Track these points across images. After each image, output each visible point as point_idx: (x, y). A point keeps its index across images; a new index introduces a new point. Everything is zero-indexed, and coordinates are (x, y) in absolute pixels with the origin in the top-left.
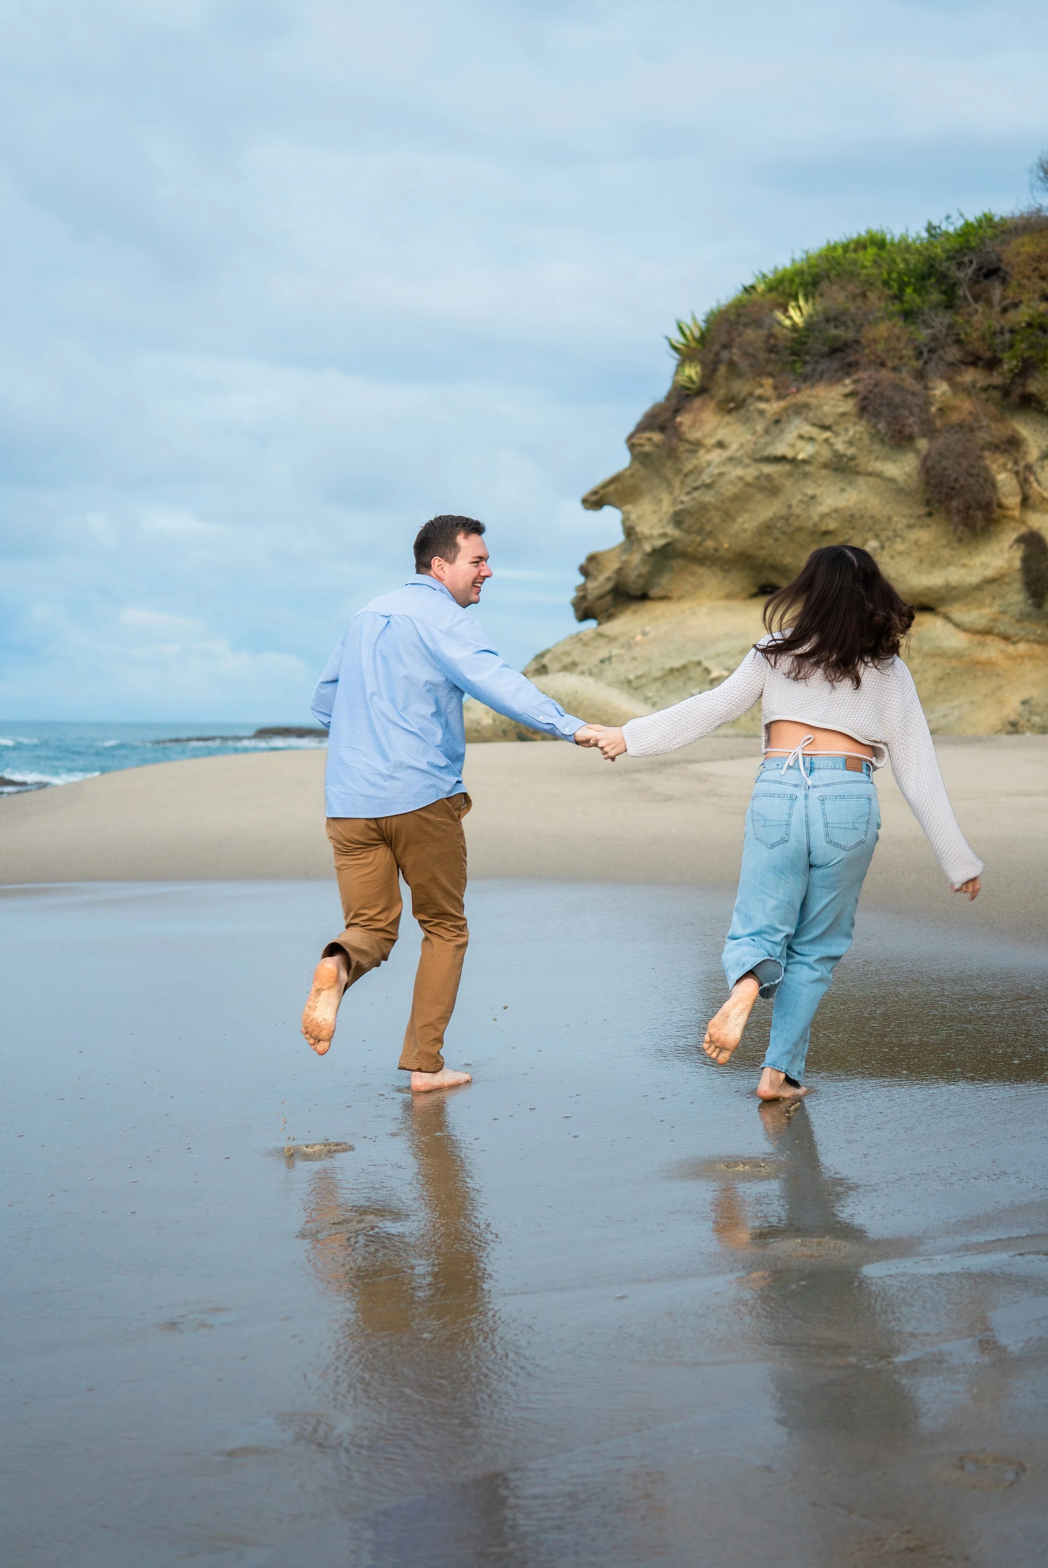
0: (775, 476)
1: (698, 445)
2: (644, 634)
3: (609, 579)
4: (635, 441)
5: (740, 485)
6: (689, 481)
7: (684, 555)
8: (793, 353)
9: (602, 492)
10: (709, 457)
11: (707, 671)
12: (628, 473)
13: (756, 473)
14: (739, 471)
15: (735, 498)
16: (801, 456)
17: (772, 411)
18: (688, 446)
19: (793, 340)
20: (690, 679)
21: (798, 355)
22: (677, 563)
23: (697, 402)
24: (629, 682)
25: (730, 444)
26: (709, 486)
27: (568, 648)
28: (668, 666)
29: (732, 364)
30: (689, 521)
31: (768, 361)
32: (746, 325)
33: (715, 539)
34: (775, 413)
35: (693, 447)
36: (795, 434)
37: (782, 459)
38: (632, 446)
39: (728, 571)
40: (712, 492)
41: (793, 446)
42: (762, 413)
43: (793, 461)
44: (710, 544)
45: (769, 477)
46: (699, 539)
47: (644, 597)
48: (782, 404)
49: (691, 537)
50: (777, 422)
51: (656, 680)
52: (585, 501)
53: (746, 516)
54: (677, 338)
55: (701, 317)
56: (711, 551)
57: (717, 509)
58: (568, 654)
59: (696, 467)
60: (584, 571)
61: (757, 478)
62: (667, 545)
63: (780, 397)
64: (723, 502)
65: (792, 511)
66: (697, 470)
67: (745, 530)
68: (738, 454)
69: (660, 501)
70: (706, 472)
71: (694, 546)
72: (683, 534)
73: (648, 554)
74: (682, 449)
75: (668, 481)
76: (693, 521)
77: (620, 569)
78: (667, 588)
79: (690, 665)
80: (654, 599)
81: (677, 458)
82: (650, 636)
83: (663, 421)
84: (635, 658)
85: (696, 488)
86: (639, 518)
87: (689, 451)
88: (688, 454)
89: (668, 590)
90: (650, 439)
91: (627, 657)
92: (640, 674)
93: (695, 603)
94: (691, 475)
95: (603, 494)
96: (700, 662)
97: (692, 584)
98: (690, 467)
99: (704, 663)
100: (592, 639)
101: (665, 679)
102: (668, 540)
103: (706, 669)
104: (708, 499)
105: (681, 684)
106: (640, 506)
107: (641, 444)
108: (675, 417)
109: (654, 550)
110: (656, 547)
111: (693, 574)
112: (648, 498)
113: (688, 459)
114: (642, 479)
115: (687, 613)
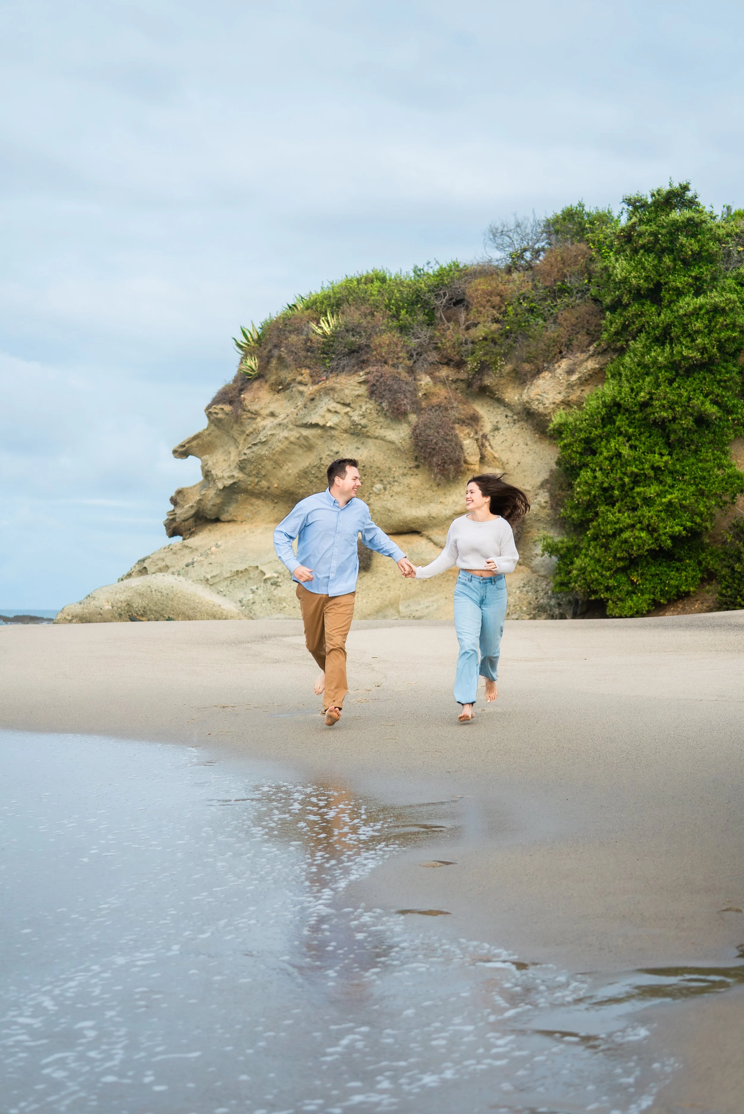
0: (310, 437)
1: (257, 414)
2: (217, 546)
3: (192, 507)
4: (211, 410)
5: (286, 443)
6: (250, 439)
7: (246, 491)
8: (324, 353)
9: (187, 446)
10: (264, 423)
11: (263, 573)
12: (207, 432)
13: (298, 435)
14: (286, 434)
15: (283, 452)
16: (328, 425)
17: (309, 392)
18: (249, 415)
19: (324, 343)
20: (250, 578)
21: (327, 354)
22: (240, 497)
23: (256, 384)
24: (207, 580)
25: (279, 414)
26: (264, 443)
27: (162, 555)
28: (235, 570)
29: (280, 359)
30: (249, 467)
31: (306, 357)
32: (290, 332)
33: (268, 481)
34: (311, 394)
35: (253, 416)
36: (325, 409)
37: (316, 425)
38: (209, 414)
39: (276, 503)
40: (266, 448)
41: (323, 417)
42: (301, 393)
43: (323, 427)
44: (264, 483)
45: (306, 438)
46: (257, 480)
47: (217, 520)
48: (316, 387)
49: (251, 479)
50: (312, 400)
51: (226, 579)
52: (174, 451)
53: (290, 465)
54: (241, 339)
55: (258, 325)
56: (265, 489)
57: (269, 459)
58: (162, 559)
59: (255, 429)
60: (174, 501)
61: (298, 439)
62: (234, 483)
63: (314, 383)
64: (274, 455)
65: (322, 462)
66: (256, 432)
67: (289, 475)
68: (285, 421)
69: (230, 453)
70: (262, 433)
71: (253, 485)
72: (245, 477)
73: (220, 490)
74: (245, 417)
75: (235, 439)
76: (252, 467)
77: (200, 500)
78: (233, 514)
79: (250, 569)
80: (224, 522)
81: (242, 423)
82: (221, 548)
83: (232, 397)
84: (211, 564)
85: (255, 445)
86: (214, 464)
87: (250, 418)
88: (249, 421)
89: (234, 516)
90: (222, 409)
91: (205, 563)
92: (215, 574)
93: (253, 525)
94: (251, 435)
95: (188, 447)
96: (257, 567)
97: (251, 511)
98: (251, 430)
99: (260, 568)
100: (180, 549)
101: (232, 578)
102: (235, 480)
103: (262, 572)
104: (263, 452)
105: (244, 582)
106: (214, 456)
107: (215, 413)
108: (240, 394)
109: (224, 487)
110: (226, 486)
111: (252, 505)
112: (220, 451)
113: (249, 424)
114: (216, 437)
115: (248, 532)
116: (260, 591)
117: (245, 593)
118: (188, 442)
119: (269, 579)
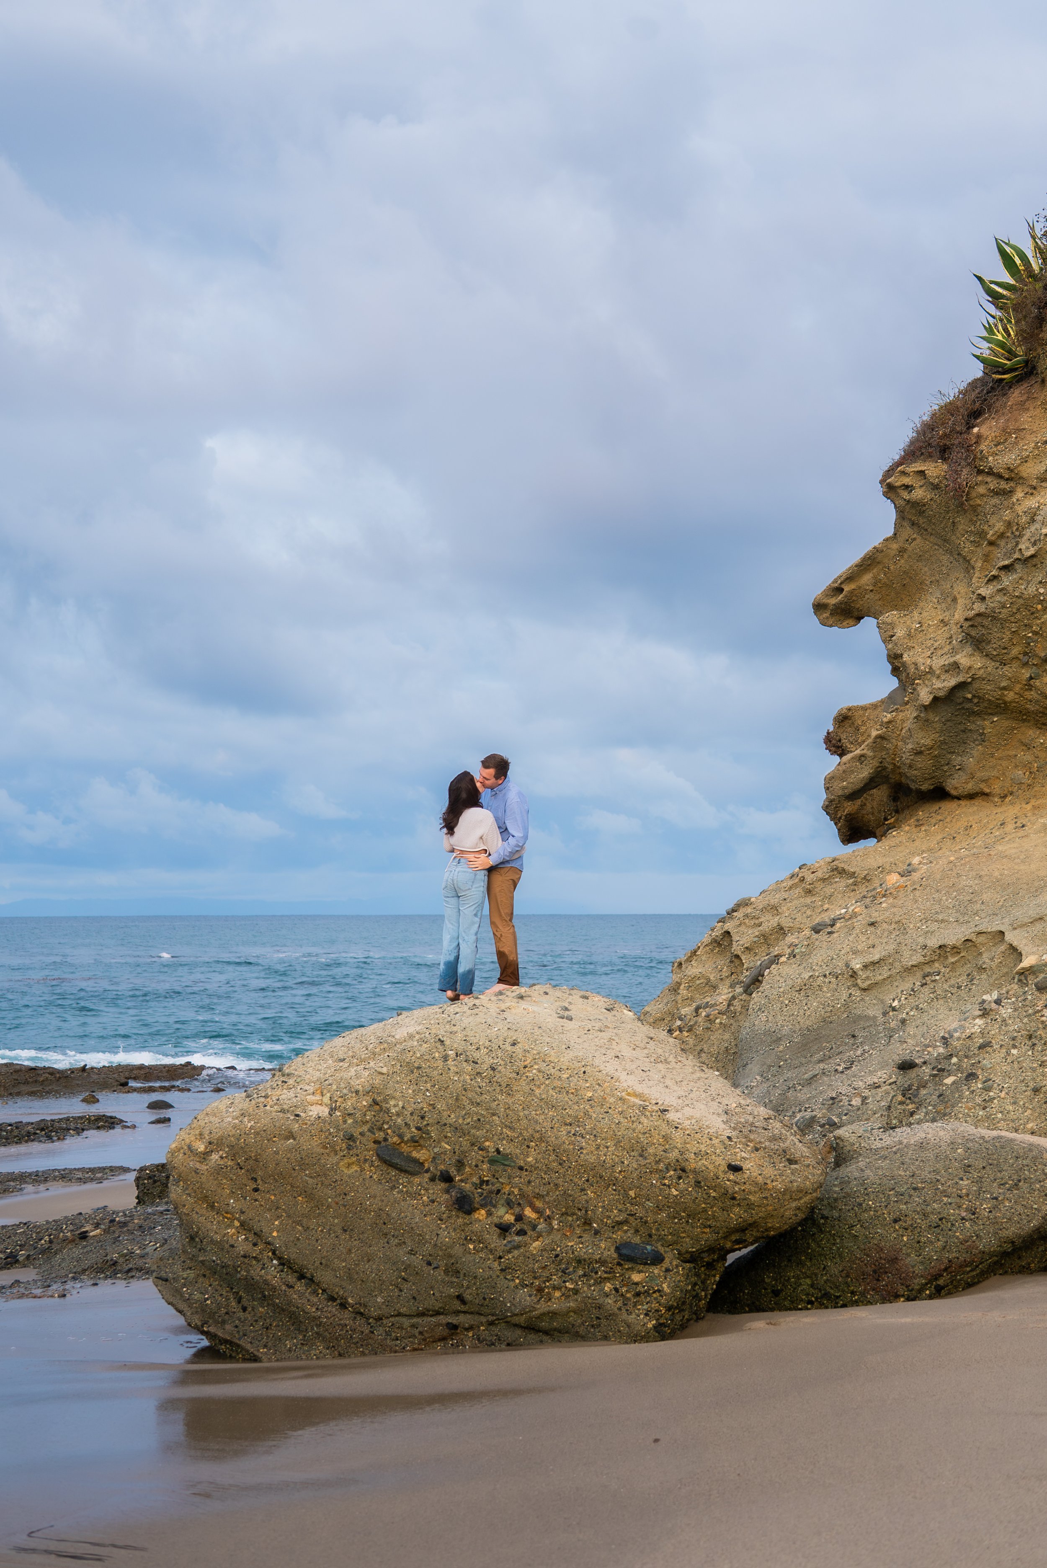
1: (1012, 476)
3: (861, 758)
4: (897, 480)
6: (998, 553)
7: (1001, 708)
9: (847, 588)
10: (1032, 503)
11: (1015, 953)
12: (895, 546)
18: (993, 483)
20: (982, 969)
22: (991, 725)
23: (1016, 395)
24: (854, 975)
27: (775, 900)
28: (935, 942)
30: (999, 637)
35: (1003, 485)
38: (890, 490)
46: (1026, 673)
47: (939, 794)
49: (1008, 671)
51: (909, 970)
52: (819, 607)
54: (999, 275)
55: (1041, 229)
58: (774, 909)
59: (1009, 524)
60: (835, 745)
62: (961, 686)
66: (1014, 531)
69: (955, 600)
70: (1028, 533)
71: (1017, 688)
72: (991, 665)
73: (926, 708)
74: (981, 490)
75: (965, 558)
76: (1007, 635)
77: (881, 737)
78: (979, 775)
79: (982, 939)
80: (958, 798)
81: (974, 508)
82: (916, 876)
83: (945, 435)
84: (872, 924)
85: (1005, 568)
86: (909, 636)
87: (996, 493)
88: (995, 501)
89: (985, 781)
90: (922, 473)
91: (860, 923)
92: (876, 957)
93: (1029, 807)
94: (1002, 543)
95: (852, 592)
96: (1002, 933)
97: (1027, 766)
98: (999, 526)
99: (1009, 937)
100: (823, 880)
101: (927, 969)
102: (960, 679)
103: (1013, 949)
104: (1032, 590)
105: (963, 980)
106: (916, 614)
107: (907, 487)
108: (970, 427)
109: (936, 699)
110: (941, 694)
111: (1028, 747)
112: (932, 597)
113: (997, 508)
114: (920, 558)
115: (1010, 827)
116: (1006, 1011)
117: (964, 1016)
118: (850, 578)
119: (1031, 970)
